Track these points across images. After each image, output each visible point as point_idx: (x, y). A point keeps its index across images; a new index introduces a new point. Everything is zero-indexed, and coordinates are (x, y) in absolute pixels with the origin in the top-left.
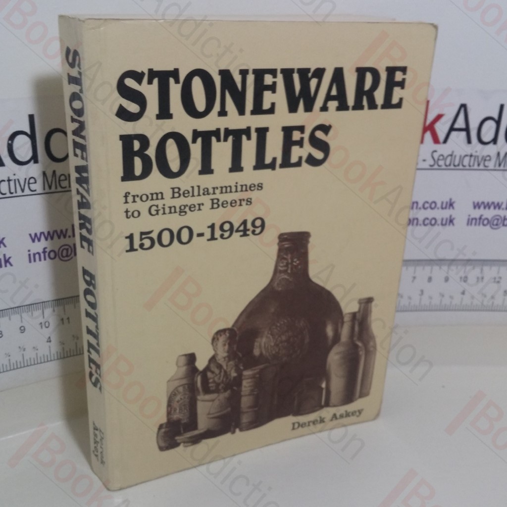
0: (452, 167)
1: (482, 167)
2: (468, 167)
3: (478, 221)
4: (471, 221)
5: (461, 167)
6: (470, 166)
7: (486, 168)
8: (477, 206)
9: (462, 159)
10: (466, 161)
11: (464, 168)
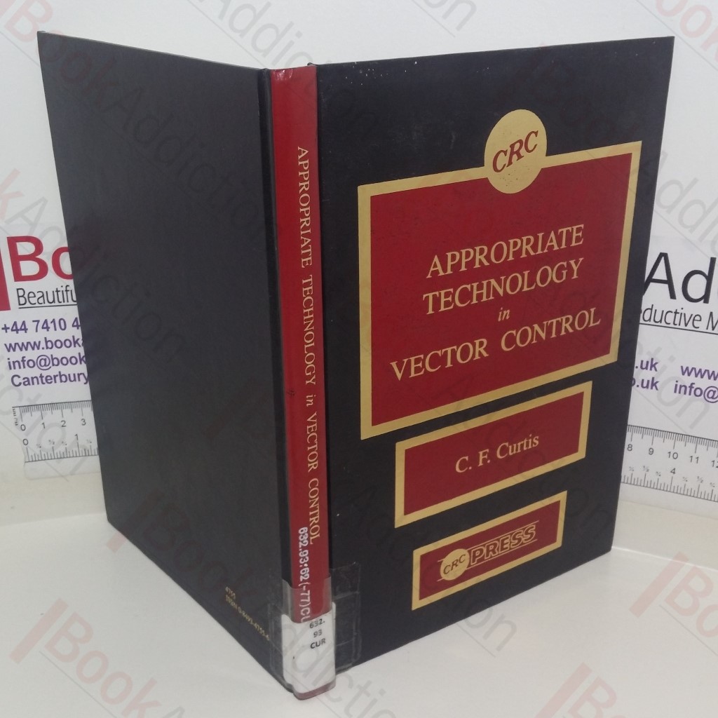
0: (652, 322)
1: (690, 326)
2: (672, 325)
3: (688, 390)
4: (680, 389)
5: (663, 323)
6: (675, 324)
7: (696, 329)
8: (686, 371)
9: (664, 315)
10: (670, 318)
11: (667, 326)
